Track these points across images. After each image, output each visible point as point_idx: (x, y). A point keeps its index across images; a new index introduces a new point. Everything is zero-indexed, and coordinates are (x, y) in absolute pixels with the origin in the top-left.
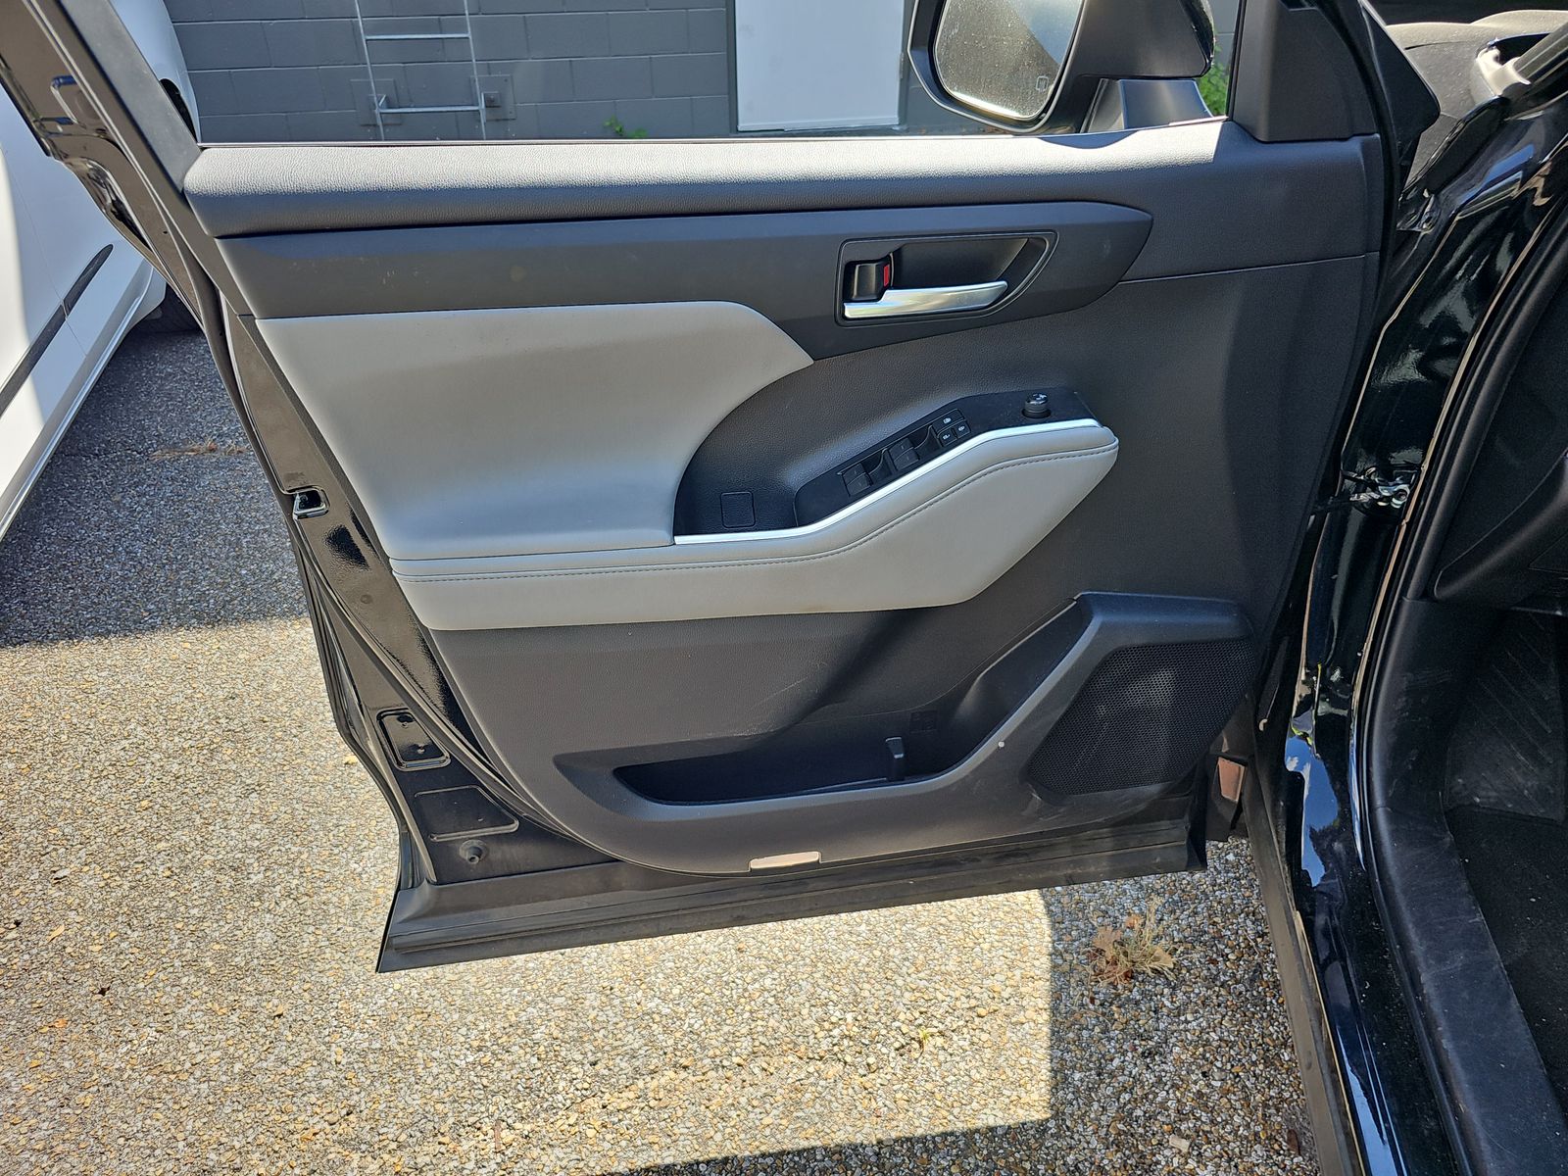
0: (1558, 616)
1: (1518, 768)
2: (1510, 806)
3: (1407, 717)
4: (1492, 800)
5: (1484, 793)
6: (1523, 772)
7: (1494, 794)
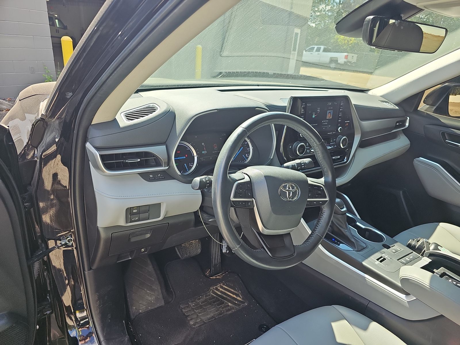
0: (130, 259)
1: (148, 295)
2: (150, 308)
3: (102, 306)
4: (144, 309)
5: (142, 308)
6: (150, 296)
7: (145, 307)
